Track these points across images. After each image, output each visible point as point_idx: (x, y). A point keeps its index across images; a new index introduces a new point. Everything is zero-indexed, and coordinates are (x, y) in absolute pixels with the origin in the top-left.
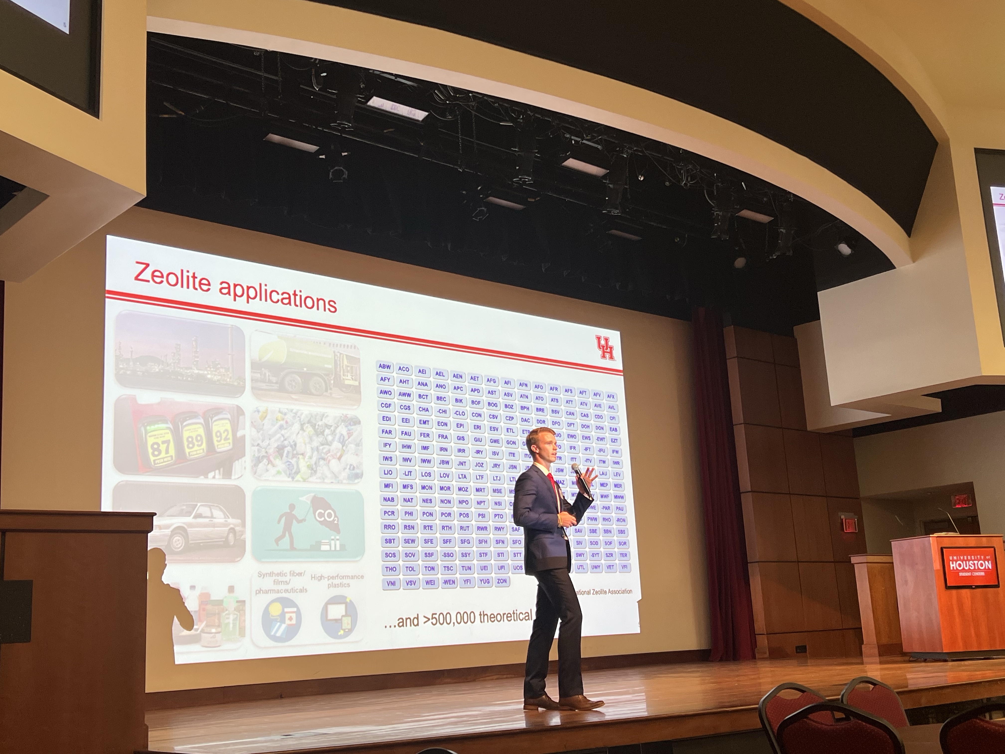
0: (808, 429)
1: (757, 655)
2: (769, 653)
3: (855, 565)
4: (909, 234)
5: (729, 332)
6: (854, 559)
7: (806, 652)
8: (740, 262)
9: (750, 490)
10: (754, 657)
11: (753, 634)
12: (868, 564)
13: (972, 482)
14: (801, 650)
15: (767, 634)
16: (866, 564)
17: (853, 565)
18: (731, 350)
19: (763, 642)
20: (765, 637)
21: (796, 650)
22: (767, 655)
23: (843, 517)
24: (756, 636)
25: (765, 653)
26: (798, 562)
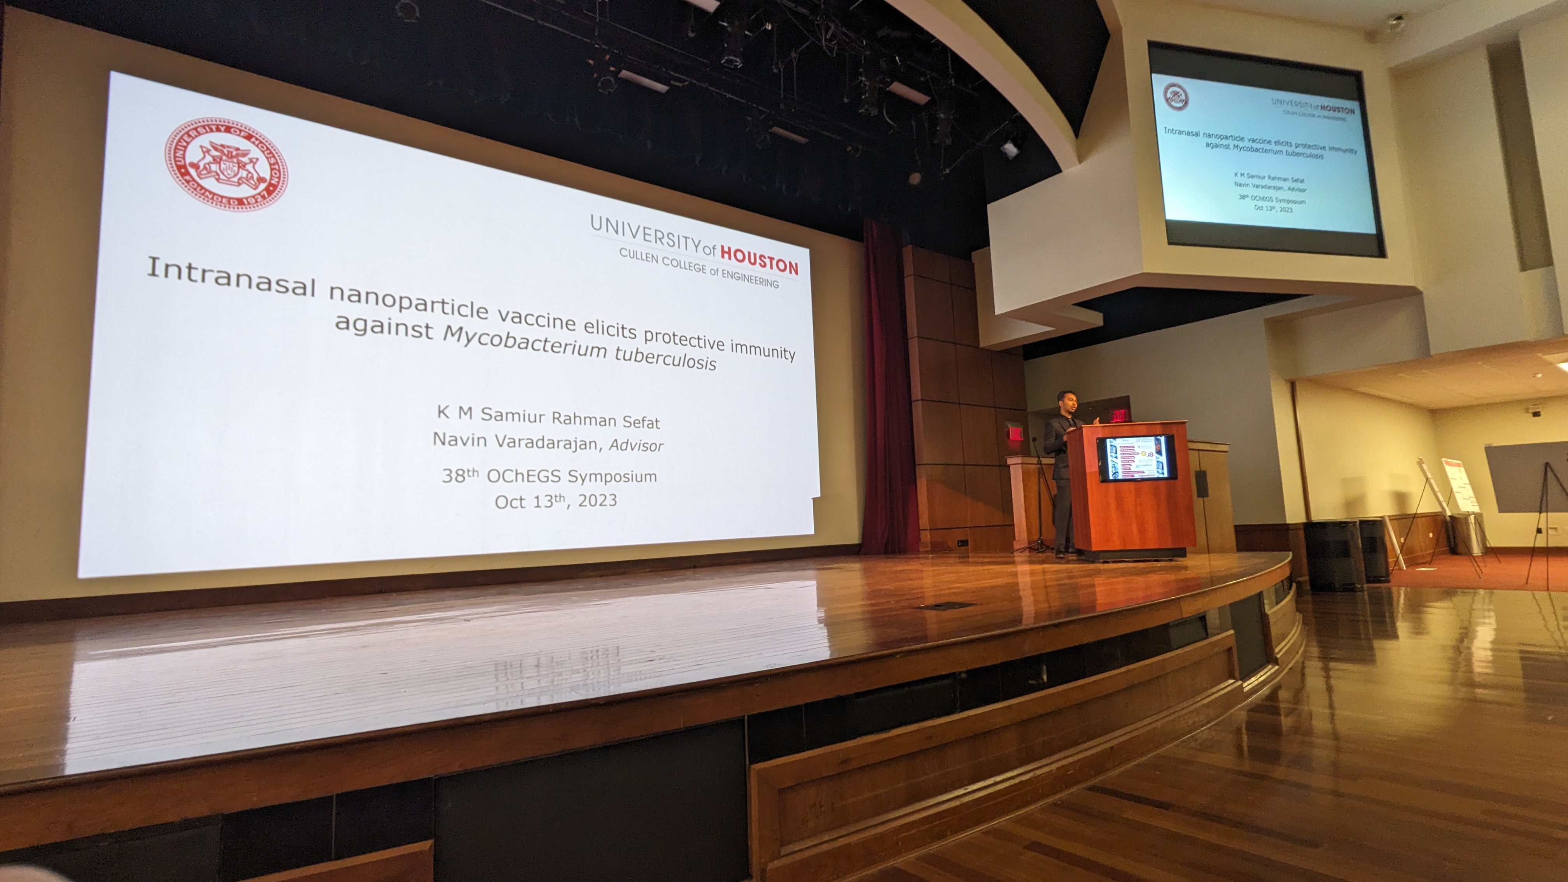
0: (981, 346)
1: (921, 549)
2: (932, 547)
3: (1011, 467)
4: (1077, 136)
5: (908, 252)
6: (1010, 461)
7: (968, 545)
8: (915, 179)
9: (920, 398)
10: (918, 551)
11: (919, 530)
12: (1024, 465)
13: (1128, 397)
14: (964, 543)
15: (930, 530)
16: (1020, 466)
17: (1009, 466)
18: (909, 268)
19: (926, 537)
20: (928, 532)
21: (958, 544)
22: (929, 548)
23: (1009, 426)
24: (921, 532)
25: (927, 547)
26: (964, 465)
